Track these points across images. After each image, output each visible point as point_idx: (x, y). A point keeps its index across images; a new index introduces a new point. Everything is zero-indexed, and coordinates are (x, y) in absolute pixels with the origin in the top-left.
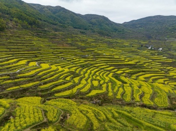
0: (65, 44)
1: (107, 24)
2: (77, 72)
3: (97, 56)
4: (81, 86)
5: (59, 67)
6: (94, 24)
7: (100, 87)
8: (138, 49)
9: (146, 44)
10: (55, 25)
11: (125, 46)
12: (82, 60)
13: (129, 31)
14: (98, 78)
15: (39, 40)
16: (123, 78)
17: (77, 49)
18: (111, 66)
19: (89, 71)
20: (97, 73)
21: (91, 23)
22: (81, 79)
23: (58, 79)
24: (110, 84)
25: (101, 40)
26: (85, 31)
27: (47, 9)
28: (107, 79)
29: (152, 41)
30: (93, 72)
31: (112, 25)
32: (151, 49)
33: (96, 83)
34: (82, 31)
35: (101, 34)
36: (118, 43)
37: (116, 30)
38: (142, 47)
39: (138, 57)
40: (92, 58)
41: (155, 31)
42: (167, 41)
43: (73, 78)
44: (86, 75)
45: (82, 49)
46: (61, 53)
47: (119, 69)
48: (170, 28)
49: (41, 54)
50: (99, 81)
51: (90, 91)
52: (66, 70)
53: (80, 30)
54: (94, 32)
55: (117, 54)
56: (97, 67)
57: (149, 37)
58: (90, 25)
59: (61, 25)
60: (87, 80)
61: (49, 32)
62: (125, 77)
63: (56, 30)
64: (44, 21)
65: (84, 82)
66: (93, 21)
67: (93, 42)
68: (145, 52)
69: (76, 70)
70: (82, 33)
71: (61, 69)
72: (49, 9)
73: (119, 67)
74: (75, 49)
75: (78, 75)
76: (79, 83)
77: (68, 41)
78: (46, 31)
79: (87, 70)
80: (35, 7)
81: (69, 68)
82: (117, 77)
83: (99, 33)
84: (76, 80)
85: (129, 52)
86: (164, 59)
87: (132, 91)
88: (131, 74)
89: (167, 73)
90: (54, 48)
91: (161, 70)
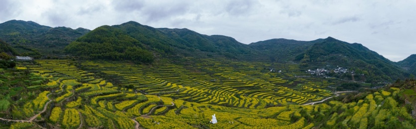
0: (196, 70)
1: (234, 46)
2: (209, 92)
3: (223, 80)
4: (213, 100)
5: (197, 89)
6: (221, 46)
7: (225, 101)
8: (261, 72)
9: (269, 66)
10: (184, 48)
11: (250, 69)
12: (212, 84)
13: (255, 53)
14: (224, 96)
15: (176, 67)
16: (241, 97)
17: (206, 74)
18: (234, 88)
19: (217, 92)
20: (223, 94)
21: (218, 45)
22: (213, 97)
23: (199, 96)
24: (231, 100)
25: (227, 64)
26: (212, 53)
27: (174, 32)
28: (230, 97)
29: (275, 63)
30: (220, 93)
31: (239, 46)
32: (272, 72)
33: (222, 99)
34: (210, 53)
35: (228, 56)
36: (243, 66)
37: (243, 51)
38: (265, 70)
39: (259, 79)
40: (219, 82)
41: (279, 54)
42: (287, 64)
43: (207, 96)
44: (216, 94)
45: (211, 74)
46: (195, 78)
47: (240, 91)
48: (290, 51)
49: (181, 79)
50: (224, 98)
51: (219, 102)
52: (202, 91)
53: (207, 53)
54: (220, 54)
55: (240, 77)
56: (223, 89)
57: (273, 60)
58: (216, 47)
59: (190, 48)
60: (216, 97)
61: (180, 58)
62: (244, 96)
63: (186, 55)
64: (175, 46)
65: (214, 98)
66: (220, 42)
67: (219, 66)
68: (267, 74)
69: (208, 91)
70: (210, 56)
71: (199, 91)
72: (177, 33)
73: (240, 89)
74: (205, 74)
75: (210, 94)
76: (212, 99)
77: (197, 66)
78: (178, 57)
79: (216, 91)
80: (163, 31)
81: (203, 90)
82: (237, 96)
83: (226, 56)
84: (210, 97)
85: (252, 75)
86: (280, 80)
87: (245, 103)
88: (249, 94)
89: (276, 91)
90: (189, 74)
91: (273, 89)
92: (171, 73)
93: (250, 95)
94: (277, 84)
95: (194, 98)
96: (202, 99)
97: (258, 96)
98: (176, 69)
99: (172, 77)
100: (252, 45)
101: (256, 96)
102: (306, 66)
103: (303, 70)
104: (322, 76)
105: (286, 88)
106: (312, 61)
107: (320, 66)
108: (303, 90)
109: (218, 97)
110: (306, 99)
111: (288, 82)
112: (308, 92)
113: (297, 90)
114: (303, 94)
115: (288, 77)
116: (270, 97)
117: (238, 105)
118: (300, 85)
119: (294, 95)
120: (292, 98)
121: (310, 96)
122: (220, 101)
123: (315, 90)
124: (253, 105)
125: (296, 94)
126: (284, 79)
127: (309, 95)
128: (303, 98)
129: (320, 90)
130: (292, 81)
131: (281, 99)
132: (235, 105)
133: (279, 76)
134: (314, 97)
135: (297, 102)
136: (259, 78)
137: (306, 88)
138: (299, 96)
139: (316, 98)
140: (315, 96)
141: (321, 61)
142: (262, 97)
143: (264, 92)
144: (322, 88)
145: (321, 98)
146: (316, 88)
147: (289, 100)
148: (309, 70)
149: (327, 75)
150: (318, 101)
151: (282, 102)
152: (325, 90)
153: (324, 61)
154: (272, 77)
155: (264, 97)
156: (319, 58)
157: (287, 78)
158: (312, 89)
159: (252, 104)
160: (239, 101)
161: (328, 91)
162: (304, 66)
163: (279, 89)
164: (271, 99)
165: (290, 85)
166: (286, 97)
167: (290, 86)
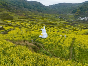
0: (23, 15)
1: (41, 6)
3: (37, 20)
6: (35, 6)
8: (55, 18)
9: (58, 16)
10: (15, 6)
11: (49, 17)
12: (32, 22)
13: (51, 10)
14: (39, 27)
17: (28, 17)
18: (43, 24)
19: (35, 25)
21: (33, 6)
25: (39, 14)
29: (61, 15)
31: (43, 6)
32: (60, 18)
34: (29, 9)
35: (39, 11)
36: (46, 15)
37: (45, 9)
38: (57, 17)
39: (54, 21)
40: (35, 21)
42: (67, 15)
45: (31, 17)
47: (47, 25)
48: (69, 9)
51: (37, 29)
53: (28, 9)
54: (35, 10)
55: (45, 19)
56: (38, 24)
57: (60, 13)
58: (32, 6)
59: (18, 6)
66: (34, 4)
67: (35, 15)
68: (58, 19)
69: (30, 25)
70: (29, 10)
75: (32, 26)
76: (33, 28)
78: (12, 9)
83: (37, 11)
85: (51, 19)
86: (65, 22)
89: (64, 26)
90: (19, 17)
93: (52, 27)
100: (50, 7)
102: (78, 16)
103: (76, 18)
105: (69, 25)
109: (36, 27)
111: (69, 23)
118: (76, 24)
130: (71, 22)
143: (58, 26)
148: (80, 18)
157: (68, 21)
163: (66, 26)
165: (71, 24)
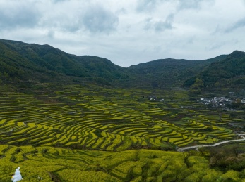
0: (52, 100)
1: (109, 69)
2: (61, 129)
4: (60, 140)
5: (44, 126)
7: (77, 139)
8: (138, 101)
9: (149, 94)
12: (69, 118)
14: (79, 134)
15: (23, 97)
16: (103, 133)
18: (97, 122)
19: (72, 128)
20: (80, 130)
22: (62, 135)
23: (43, 135)
26: (80, 78)
28: (87, 134)
30: (76, 129)
31: (115, 69)
32: (152, 101)
33: (74, 138)
36: (117, 94)
38: (143, 98)
42: (172, 91)
43: (55, 134)
44: (69, 132)
45: (71, 104)
46: (47, 110)
49: (26, 113)
50: (78, 136)
52: (51, 128)
54: (91, 80)
56: (83, 124)
60: (67, 136)
62: (106, 132)
65: (64, 137)
68: (144, 104)
69: (60, 127)
70: (76, 82)
71: (46, 128)
73: (104, 123)
74: (63, 105)
75: (60, 132)
76: (60, 138)
77: (55, 95)
78: (30, 83)
81: (53, 127)
82: (98, 132)
84: (58, 136)
86: (160, 112)
87: (102, 143)
88: (114, 129)
89: (150, 126)
90: (40, 106)
91: (146, 124)
92: (11, 105)
94: (154, 117)
95: (33, 138)
96: (45, 139)
97: (126, 133)
98: (21, 99)
99: (13, 110)
100: (132, 69)
101: (122, 132)
102: (198, 93)
103: (193, 98)
104: (221, 107)
105: (166, 122)
106: (208, 86)
107: (219, 94)
108: (188, 126)
109: (69, 136)
110: (190, 139)
111: (169, 115)
112: (195, 130)
113: (179, 125)
114: (187, 131)
115: (172, 107)
116: (140, 134)
117: (92, 145)
118: (187, 118)
119: (174, 132)
120: (170, 137)
121: (197, 136)
122: (70, 140)
123: (206, 127)
124: (113, 145)
125: (177, 131)
126: (165, 110)
127: (195, 134)
128: (185, 137)
129: (214, 128)
130: (177, 113)
131: (154, 138)
132: (88, 146)
133: (160, 106)
134: (203, 138)
135: (176, 143)
136: (133, 108)
137: (195, 123)
138: (180, 135)
139: (205, 139)
140: (205, 135)
141: (220, 86)
142: (130, 134)
144: (219, 126)
145: (214, 140)
146: (210, 124)
147: (166, 139)
148: (202, 99)
149: (229, 106)
150: (208, 144)
151: (154, 141)
152: (222, 129)
153: (225, 86)
154: (150, 107)
155: (132, 135)
156: (217, 83)
157: (170, 108)
158: (202, 125)
159: (112, 143)
160: (96, 140)
161: (227, 130)
162: (195, 93)
163: (156, 124)
164: (141, 136)
165: (172, 118)
166: (162, 134)
167: (171, 120)
